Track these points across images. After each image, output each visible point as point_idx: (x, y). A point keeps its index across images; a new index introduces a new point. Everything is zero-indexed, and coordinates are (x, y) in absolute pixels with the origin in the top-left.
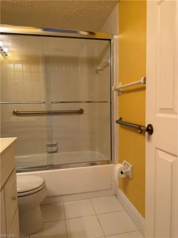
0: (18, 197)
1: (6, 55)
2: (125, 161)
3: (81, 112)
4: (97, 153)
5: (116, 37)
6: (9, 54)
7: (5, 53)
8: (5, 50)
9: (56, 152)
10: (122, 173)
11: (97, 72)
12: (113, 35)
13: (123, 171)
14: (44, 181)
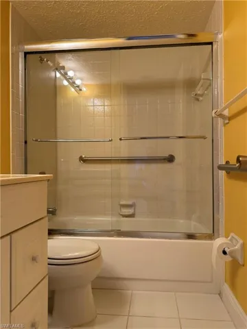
0: (49, 264)
1: (81, 90)
2: (232, 234)
3: (171, 159)
4: (193, 223)
5: (220, 36)
6: (84, 89)
7: (78, 87)
8: (78, 82)
9: (132, 216)
10: (224, 253)
11: (198, 100)
12: (217, 34)
13: (226, 249)
14: (99, 248)
